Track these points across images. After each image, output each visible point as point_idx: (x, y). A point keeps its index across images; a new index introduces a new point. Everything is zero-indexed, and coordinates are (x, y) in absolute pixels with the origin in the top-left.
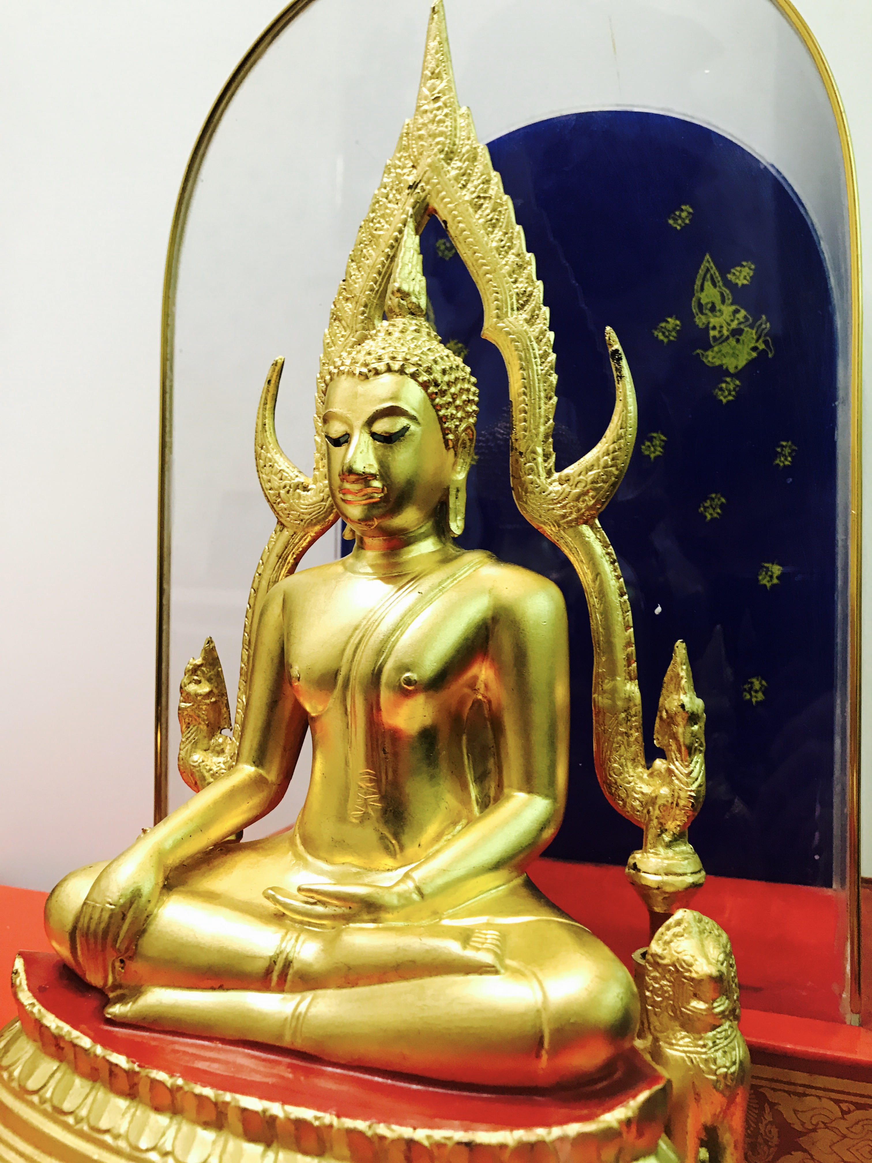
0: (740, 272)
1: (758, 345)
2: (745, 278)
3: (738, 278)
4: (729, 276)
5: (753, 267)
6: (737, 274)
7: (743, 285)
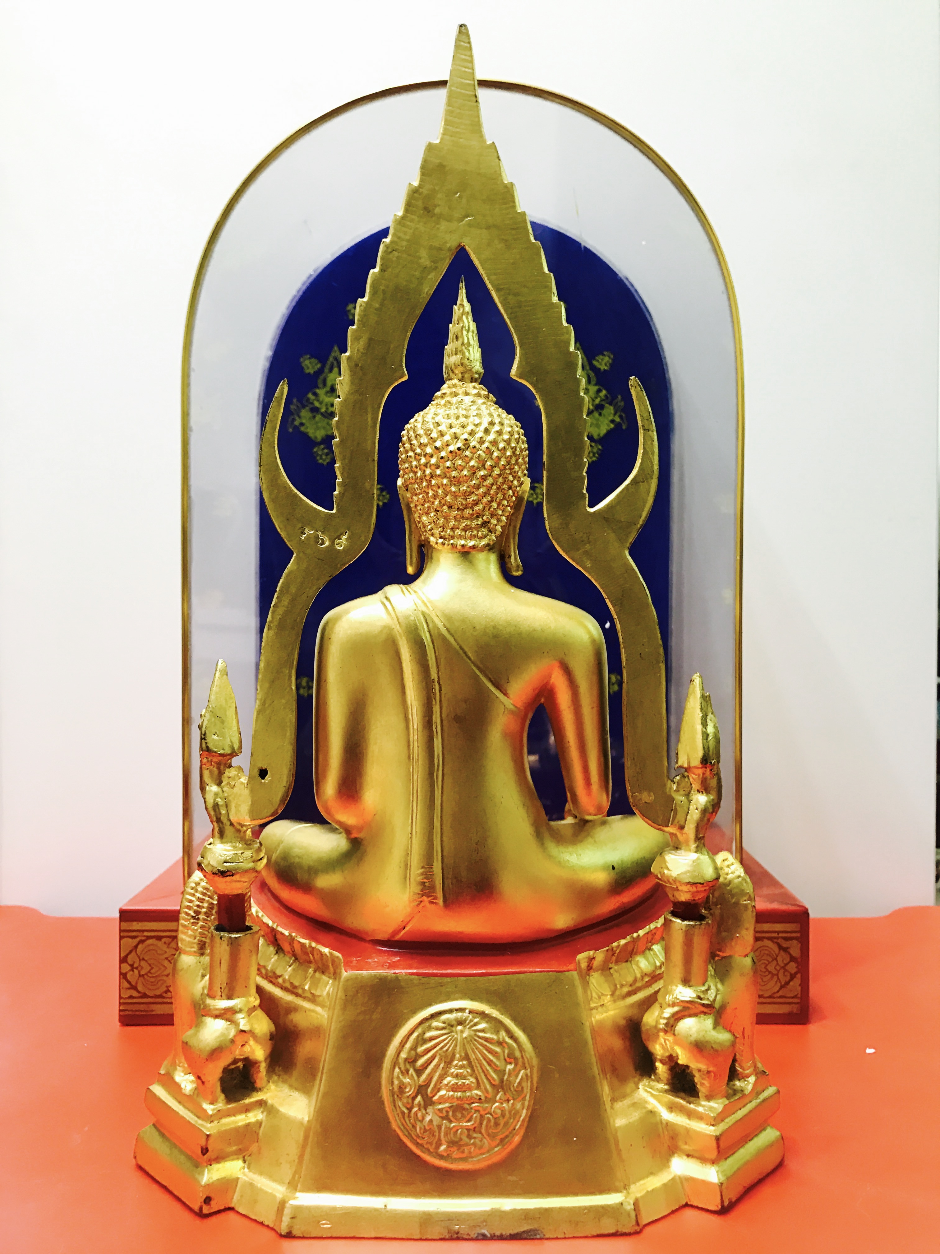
0: (602, 360)
1: (615, 419)
2: (606, 365)
3: (601, 364)
4: (595, 362)
5: (612, 356)
6: (600, 360)
7: (605, 370)
